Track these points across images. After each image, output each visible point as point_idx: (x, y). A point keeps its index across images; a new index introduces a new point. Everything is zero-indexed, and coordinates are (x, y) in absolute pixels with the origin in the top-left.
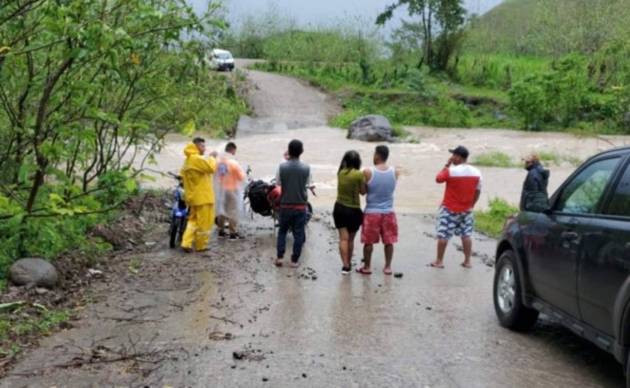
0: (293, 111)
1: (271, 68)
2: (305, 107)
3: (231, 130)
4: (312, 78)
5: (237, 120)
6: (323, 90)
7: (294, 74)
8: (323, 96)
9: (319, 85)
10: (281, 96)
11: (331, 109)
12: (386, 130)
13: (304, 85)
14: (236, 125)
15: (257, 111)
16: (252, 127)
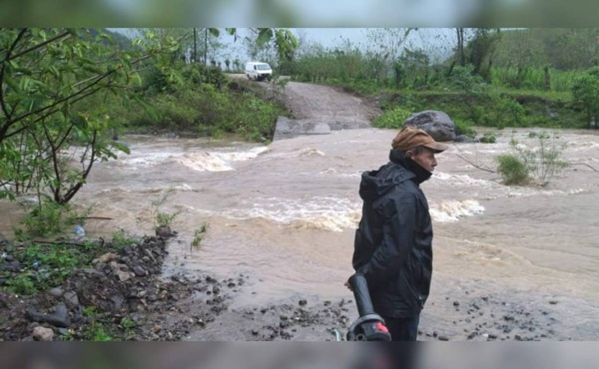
0: (331, 113)
1: (306, 78)
2: (344, 110)
3: (269, 132)
4: (346, 85)
5: (275, 121)
6: (357, 95)
7: (328, 83)
8: (359, 100)
9: (354, 91)
10: (318, 100)
11: (370, 111)
12: (449, 127)
13: (339, 91)
14: (274, 126)
15: (296, 114)
16: (291, 128)
